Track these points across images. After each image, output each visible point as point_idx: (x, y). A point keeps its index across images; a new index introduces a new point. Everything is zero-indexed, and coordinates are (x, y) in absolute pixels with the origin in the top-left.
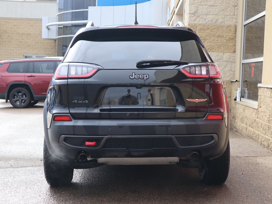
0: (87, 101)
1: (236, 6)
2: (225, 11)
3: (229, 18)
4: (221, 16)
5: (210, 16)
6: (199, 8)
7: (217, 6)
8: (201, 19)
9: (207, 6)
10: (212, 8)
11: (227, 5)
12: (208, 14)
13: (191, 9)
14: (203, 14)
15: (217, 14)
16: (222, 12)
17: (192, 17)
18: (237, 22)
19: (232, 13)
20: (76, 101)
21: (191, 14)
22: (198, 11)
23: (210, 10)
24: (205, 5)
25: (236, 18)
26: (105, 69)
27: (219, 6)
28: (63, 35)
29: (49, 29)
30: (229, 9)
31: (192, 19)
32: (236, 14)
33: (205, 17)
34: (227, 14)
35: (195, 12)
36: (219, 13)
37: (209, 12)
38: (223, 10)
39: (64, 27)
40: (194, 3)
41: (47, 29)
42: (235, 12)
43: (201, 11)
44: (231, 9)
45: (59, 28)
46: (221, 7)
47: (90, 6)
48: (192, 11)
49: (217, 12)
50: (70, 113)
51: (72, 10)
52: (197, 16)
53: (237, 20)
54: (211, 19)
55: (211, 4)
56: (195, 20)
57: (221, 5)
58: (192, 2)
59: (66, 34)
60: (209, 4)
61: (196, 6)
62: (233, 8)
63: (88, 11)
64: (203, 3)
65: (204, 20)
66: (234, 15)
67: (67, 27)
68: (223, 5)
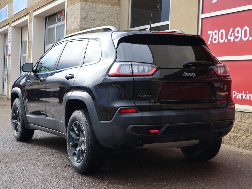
0: (151, 96)
1: (119, 14)
2: (110, 18)
3: (113, 24)
4: (107, 22)
5: (98, 21)
6: (89, 14)
7: (103, 13)
8: (91, 24)
9: (95, 12)
10: (99, 14)
11: (111, 12)
12: (96, 19)
13: (82, 14)
14: (92, 19)
15: (104, 20)
16: (107, 18)
17: (83, 21)
18: (119, 28)
19: (115, 20)
20: (141, 96)
21: (82, 18)
22: (88, 17)
23: (97, 16)
24: (94, 11)
25: (119, 25)
26: (163, 68)
27: (105, 13)
30: (113, 16)
31: (83, 23)
32: (118, 21)
33: (93, 22)
34: (111, 21)
35: (86, 17)
36: (105, 19)
37: (97, 18)
38: (108, 17)
40: (84, 9)
42: (118, 19)
43: (90, 16)
44: (115, 16)
46: (107, 14)
48: (83, 16)
49: (104, 18)
50: (136, 106)
52: (87, 20)
53: (119, 26)
54: (99, 24)
55: (99, 11)
56: (85, 24)
57: (107, 13)
58: (83, 7)
60: (97, 11)
61: (87, 11)
62: (117, 15)
64: (92, 10)
65: (92, 25)
66: (117, 22)
68: (108, 12)
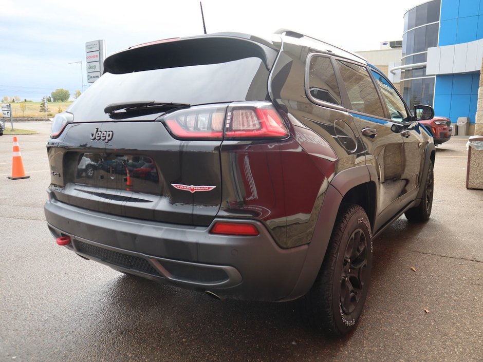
28: (405, 78)
29: (394, 74)
39: (406, 70)
41: (392, 74)
45: (402, 72)
47: (429, 47)
51: (414, 53)
59: (408, 78)
63: (427, 53)
67: (409, 70)
